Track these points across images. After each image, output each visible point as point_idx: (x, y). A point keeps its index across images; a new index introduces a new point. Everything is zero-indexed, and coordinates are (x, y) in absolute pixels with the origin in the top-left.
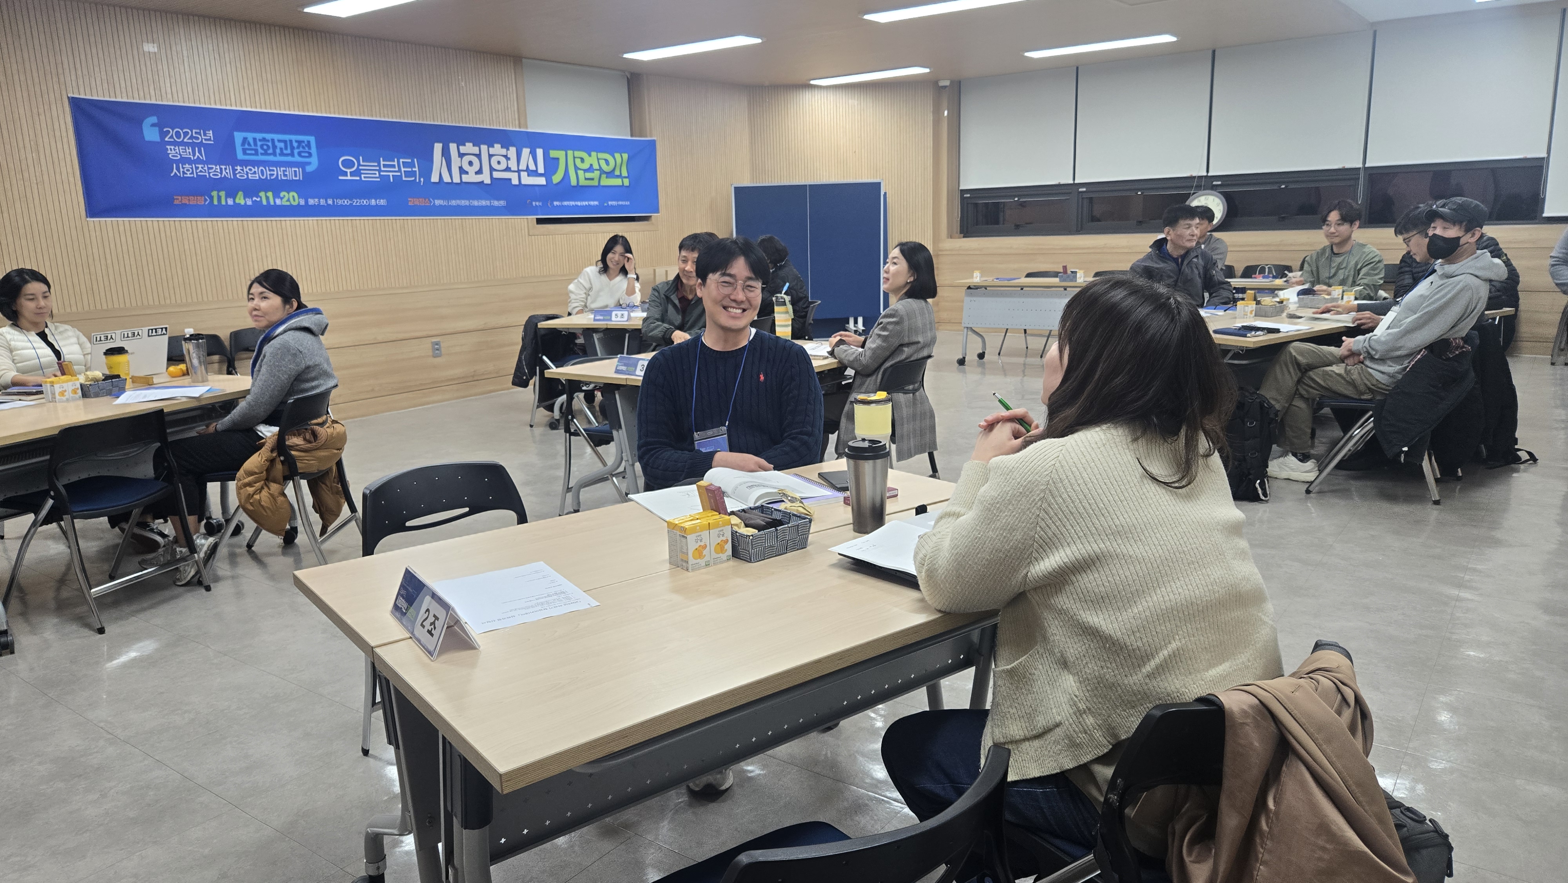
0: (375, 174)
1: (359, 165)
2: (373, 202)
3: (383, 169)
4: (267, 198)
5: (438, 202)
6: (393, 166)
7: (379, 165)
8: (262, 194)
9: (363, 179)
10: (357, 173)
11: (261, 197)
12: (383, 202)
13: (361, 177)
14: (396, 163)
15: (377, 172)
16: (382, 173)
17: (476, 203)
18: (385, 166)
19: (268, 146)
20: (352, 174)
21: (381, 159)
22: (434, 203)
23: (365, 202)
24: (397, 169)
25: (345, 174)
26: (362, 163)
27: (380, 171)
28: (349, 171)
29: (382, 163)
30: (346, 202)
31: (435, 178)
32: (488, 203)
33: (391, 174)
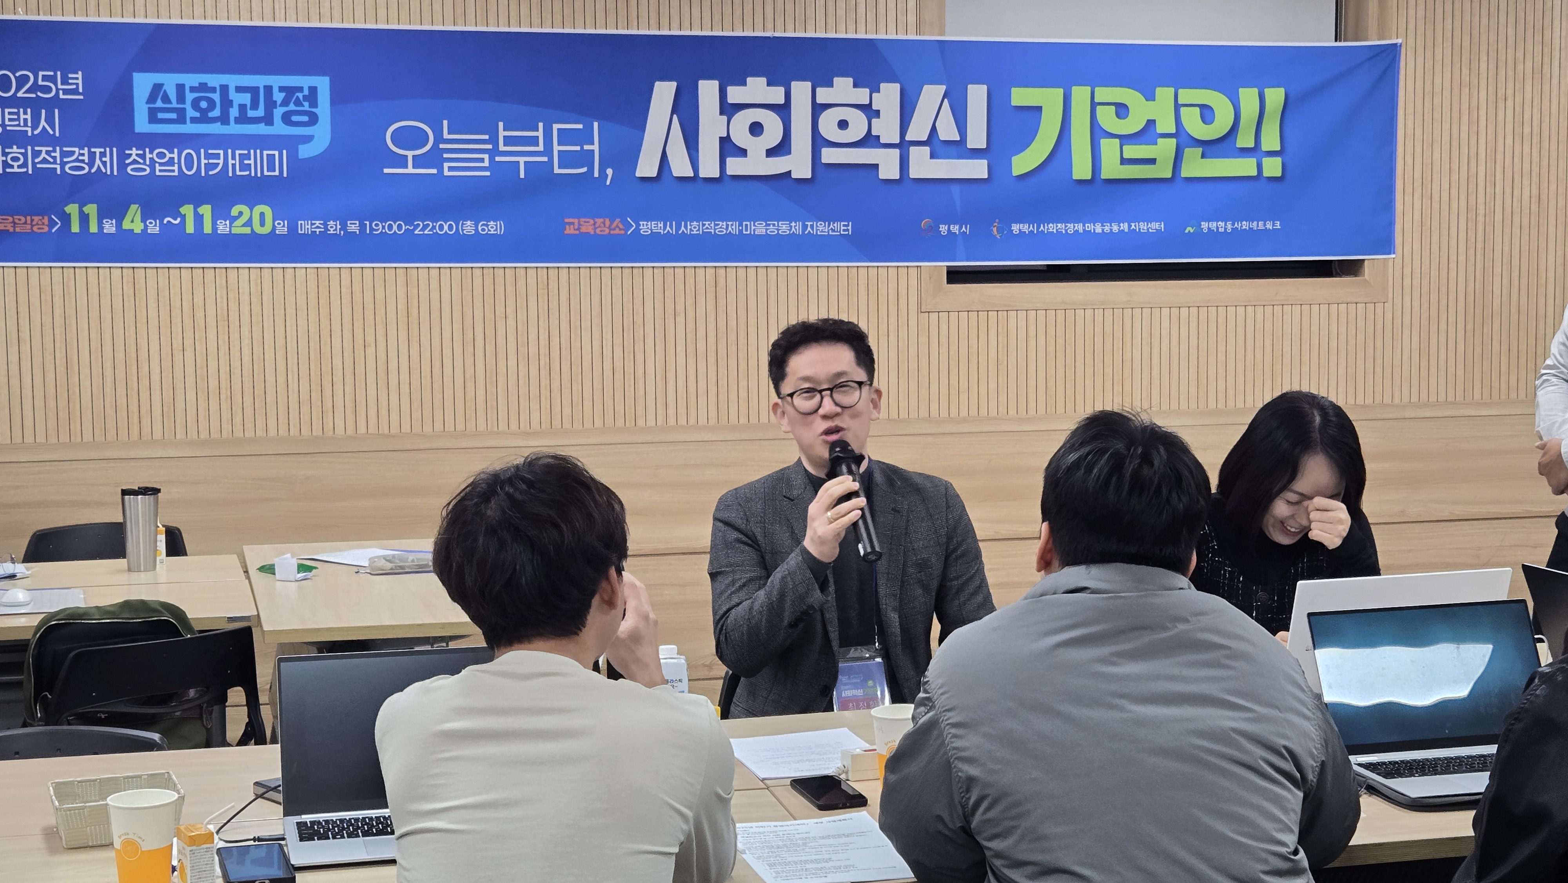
0: (482, 160)
1: (439, 139)
2: (468, 227)
3: (502, 148)
4: (199, 218)
5: (647, 227)
6: (534, 141)
7: (494, 140)
8: (187, 210)
9: (446, 173)
10: (434, 158)
11: (183, 217)
12: (494, 227)
13: (441, 170)
14: (540, 134)
15: (486, 157)
16: (498, 159)
17: (759, 228)
18: (508, 141)
19: (212, 104)
20: (418, 162)
21: (501, 124)
22: (638, 229)
23: (446, 227)
24: (541, 148)
25: (402, 161)
26: (446, 136)
27: (494, 152)
28: (410, 154)
29: (502, 133)
30: (396, 228)
31: (647, 167)
32: (797, 228)
33: (522, 160)
